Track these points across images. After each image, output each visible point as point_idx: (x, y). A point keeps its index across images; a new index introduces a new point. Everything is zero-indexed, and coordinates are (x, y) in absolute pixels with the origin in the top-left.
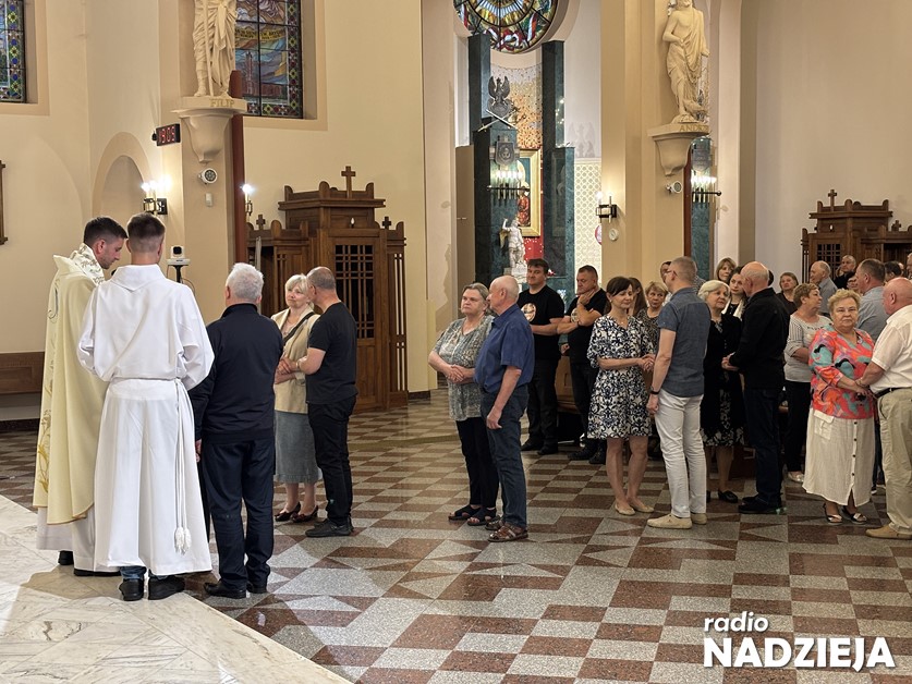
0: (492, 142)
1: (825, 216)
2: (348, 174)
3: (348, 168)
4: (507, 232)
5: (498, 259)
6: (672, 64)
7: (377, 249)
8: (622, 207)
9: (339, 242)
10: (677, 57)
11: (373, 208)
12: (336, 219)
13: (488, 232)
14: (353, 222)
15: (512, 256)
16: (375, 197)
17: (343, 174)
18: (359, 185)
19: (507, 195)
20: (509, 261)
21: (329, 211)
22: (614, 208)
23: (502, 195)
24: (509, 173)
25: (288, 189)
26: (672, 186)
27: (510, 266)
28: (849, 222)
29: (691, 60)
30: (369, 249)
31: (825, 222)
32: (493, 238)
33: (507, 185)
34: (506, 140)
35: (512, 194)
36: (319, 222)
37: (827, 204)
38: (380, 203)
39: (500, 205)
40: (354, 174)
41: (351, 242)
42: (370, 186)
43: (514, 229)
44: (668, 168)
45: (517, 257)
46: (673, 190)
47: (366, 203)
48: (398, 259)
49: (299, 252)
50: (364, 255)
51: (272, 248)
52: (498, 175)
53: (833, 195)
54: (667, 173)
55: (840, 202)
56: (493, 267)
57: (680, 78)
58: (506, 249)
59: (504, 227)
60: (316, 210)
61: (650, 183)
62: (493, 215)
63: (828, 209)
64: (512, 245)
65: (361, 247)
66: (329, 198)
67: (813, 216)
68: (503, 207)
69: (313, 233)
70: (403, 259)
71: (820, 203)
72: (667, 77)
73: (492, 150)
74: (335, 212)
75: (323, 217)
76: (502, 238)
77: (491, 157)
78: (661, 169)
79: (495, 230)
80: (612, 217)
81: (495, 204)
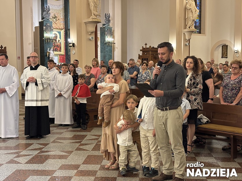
0: (44, 25)
1: (144, 50)
8: (76, 44)
19: (49, 41)
22: (74, 44)
23: (47, 41)
24: (50, 35)
28: (150, 52)
31: (144, 52)
32: (45, 54)
33: (49, 38)
34: (49, 24)
35: (51, 41)
37: (144, 47)
39: (47, 44)
44: (89, 32)
46: (91, 39)
52: (46, 35)
53: (146, 44)
54: (89, 34)
55: (148, 46)
57: (92, 4)
59: (48, 51)
61: (84, 37)
62: (45, 47)
63: (145, 48)
67: (141, 50)
68: (48, 45)
71: (143, 47)
73: (44, 28)
76: (48, 54)
77: (44, 29)
78: (87, 32)
79: (45, 51)
80: (73, 47)
81: (45, 44)
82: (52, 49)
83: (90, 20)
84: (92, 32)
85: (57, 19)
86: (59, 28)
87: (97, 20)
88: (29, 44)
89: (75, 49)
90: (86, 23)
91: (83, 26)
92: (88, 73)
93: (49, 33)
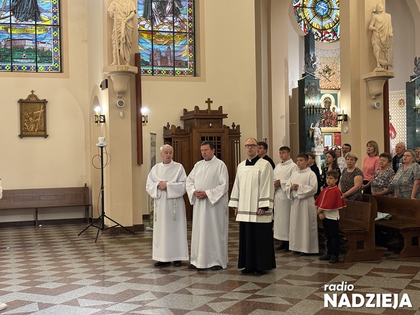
0: (306, 86)
2: (209, 102)
3: (209, 99)
4: (312, 130)
5: (309, 143)
6: (374, 42)
7: (223, 138)
8: (349, 115)
9: (203, 135)
10: (376, 38)
11: (222, 118)
12: (203, 124)
13: (304, 130)
14: (211, 125)
15: (315, 142)
16: (223, 113)
17: (206, 102)
18: (214, 107)
19: (313, 112)
20: (314, 144)
21: (199, 120)
22: (346, 116)
23: (310, 111)
24: (315, 101)
25: (185, 110)
26: (375, 104)
27: (314, 147)
29: (383, 39)
30: (219, 138)
32: (307, 133)
33: (313, 106)
34: (313, 84)
35: (316, 111)
36: (194, 125)
38: (225, 116)
39: (310, 116)
40: (212, 102)
41: (209, 135)
42: (221, 108)
43: (317, 128)
44: (373, 95)
45: (318, 142)
46: (376, 106)
47: (219, 116)
48: (237, 143)
49: (184, 140)
50: (216, 141)
51: (171, 138)
52: (309, 102)
54: (373, 98)
56: (306, 147)
57: (377, 48)
58: (313, 138)
59: (311, 127)
60: (193, 120)
61: (364, 102)
62: (306, 121)
64: (315, 136)
65: (215, 137)
66: (198, 114)
68: (312, 117)
69: (191, 131)
70: (239, 143)
72: (371, 48)
73: (306, 90)
74: (202, 121)
75: (196, 122)
76: (311, 133)
77: (305, 93)
78: (369, 95)
79: (307, 128)
80: (345, 120)
81: (307, 116)
82: (318, 124)
83: (374, 74)
84: (378, 95)
85: (331, 74)
86: (334, 88)
87: (385, 74)
88: (282, 117)
89: (348, 123)
90: (367, 80)
91: (363, 85)
92: (351, 168)
93: (314, 98)
